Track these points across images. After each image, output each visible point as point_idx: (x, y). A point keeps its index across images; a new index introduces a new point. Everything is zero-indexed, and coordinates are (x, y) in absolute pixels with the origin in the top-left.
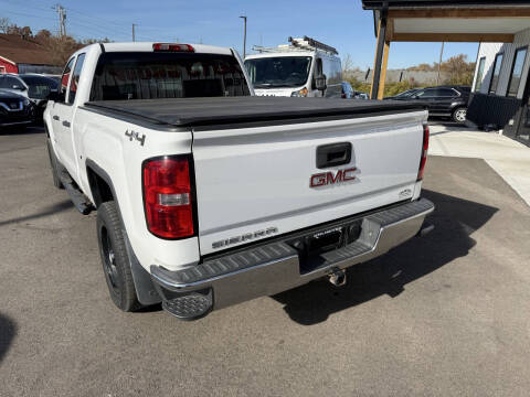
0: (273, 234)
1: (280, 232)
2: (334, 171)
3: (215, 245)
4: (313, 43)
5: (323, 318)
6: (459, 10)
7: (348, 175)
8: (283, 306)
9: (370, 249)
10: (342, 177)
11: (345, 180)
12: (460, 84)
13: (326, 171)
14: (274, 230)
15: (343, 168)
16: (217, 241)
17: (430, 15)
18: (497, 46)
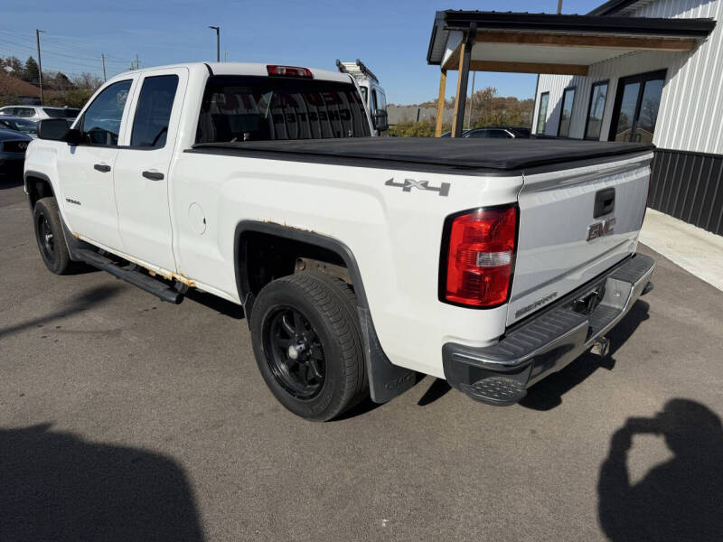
0: (554, 299)
1: (559, 296)
2: (603, 221)
3: (518, 314)
6: (554, 36)
9: (620, 311)
10: (607, 229)
11: (608, 232)
12: (490, 124)
13: (598, 221)
14: (555, 294)
16: (519, 308)
17: (521, 40)
18: (566, 80)
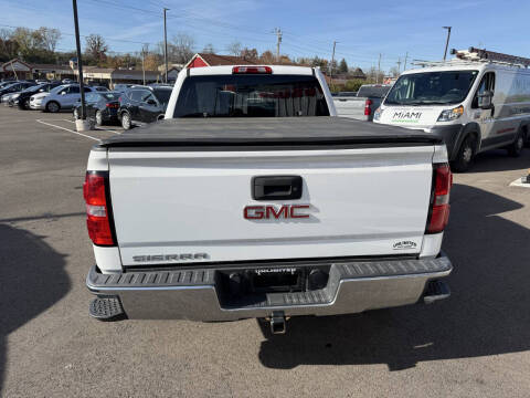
2: (278, 205)
3: (136, 258)
4: (484, 54)
5: (289, 365)
7: (298, 212)
8: (264, 339)
9: (327, 302)
10: (288, 214)
11: (292, 216)
13: (265, 204)
14: (205, 256)
15: (290, 203)
